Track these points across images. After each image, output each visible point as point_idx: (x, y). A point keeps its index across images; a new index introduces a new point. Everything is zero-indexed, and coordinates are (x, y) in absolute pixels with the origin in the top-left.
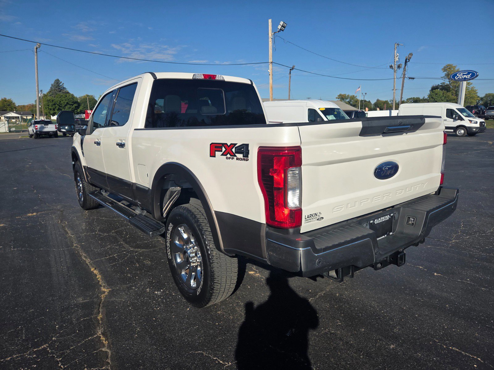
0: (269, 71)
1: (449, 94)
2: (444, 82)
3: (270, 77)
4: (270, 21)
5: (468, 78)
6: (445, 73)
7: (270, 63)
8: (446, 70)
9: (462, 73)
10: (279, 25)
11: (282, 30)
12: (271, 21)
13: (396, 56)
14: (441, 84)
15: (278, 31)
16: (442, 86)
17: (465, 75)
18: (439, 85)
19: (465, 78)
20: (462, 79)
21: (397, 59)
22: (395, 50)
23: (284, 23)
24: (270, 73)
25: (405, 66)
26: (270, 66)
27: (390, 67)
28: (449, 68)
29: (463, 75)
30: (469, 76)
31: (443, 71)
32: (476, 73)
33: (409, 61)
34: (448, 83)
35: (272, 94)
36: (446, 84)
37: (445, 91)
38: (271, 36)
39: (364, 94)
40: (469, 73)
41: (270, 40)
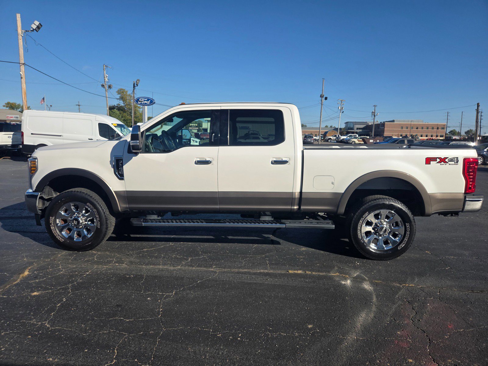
0: (21, 73)
1: (125, 114)
2: (120, 103)
3: (23, 80)
4: (18, 16)
5: (148, 104)
6: (120, 95)
7: (21, 64)
8: (120, 93)
9: (143, 99)
10: (33, 24)
11: (36, 30)
12: (20, 16)
13: (105, 76)
14: (117, 104)
15: (32, 31)
16: (117, 106)
17: (146, 100)
18: (115, 105)
19: (146, 103)
20: (144, 104)
21: (106, 80)
22: (104, 71)
23: (40, 24)
24: (22, 76)
25: (134, 89)
26: (23, 68)
27: (102, 86)
28: (123, 92)
29: (144, 100)
30: (149, 102)
31: (117, 94)
32: (154, 100)
33: (137, 86)
34: (123, 105)
35: (26, 101)
36: (121, 105)
37: (122, 112)
38: (22, 33)
39: (49, 106)
40: (148, 100)
41: (20, 37)
